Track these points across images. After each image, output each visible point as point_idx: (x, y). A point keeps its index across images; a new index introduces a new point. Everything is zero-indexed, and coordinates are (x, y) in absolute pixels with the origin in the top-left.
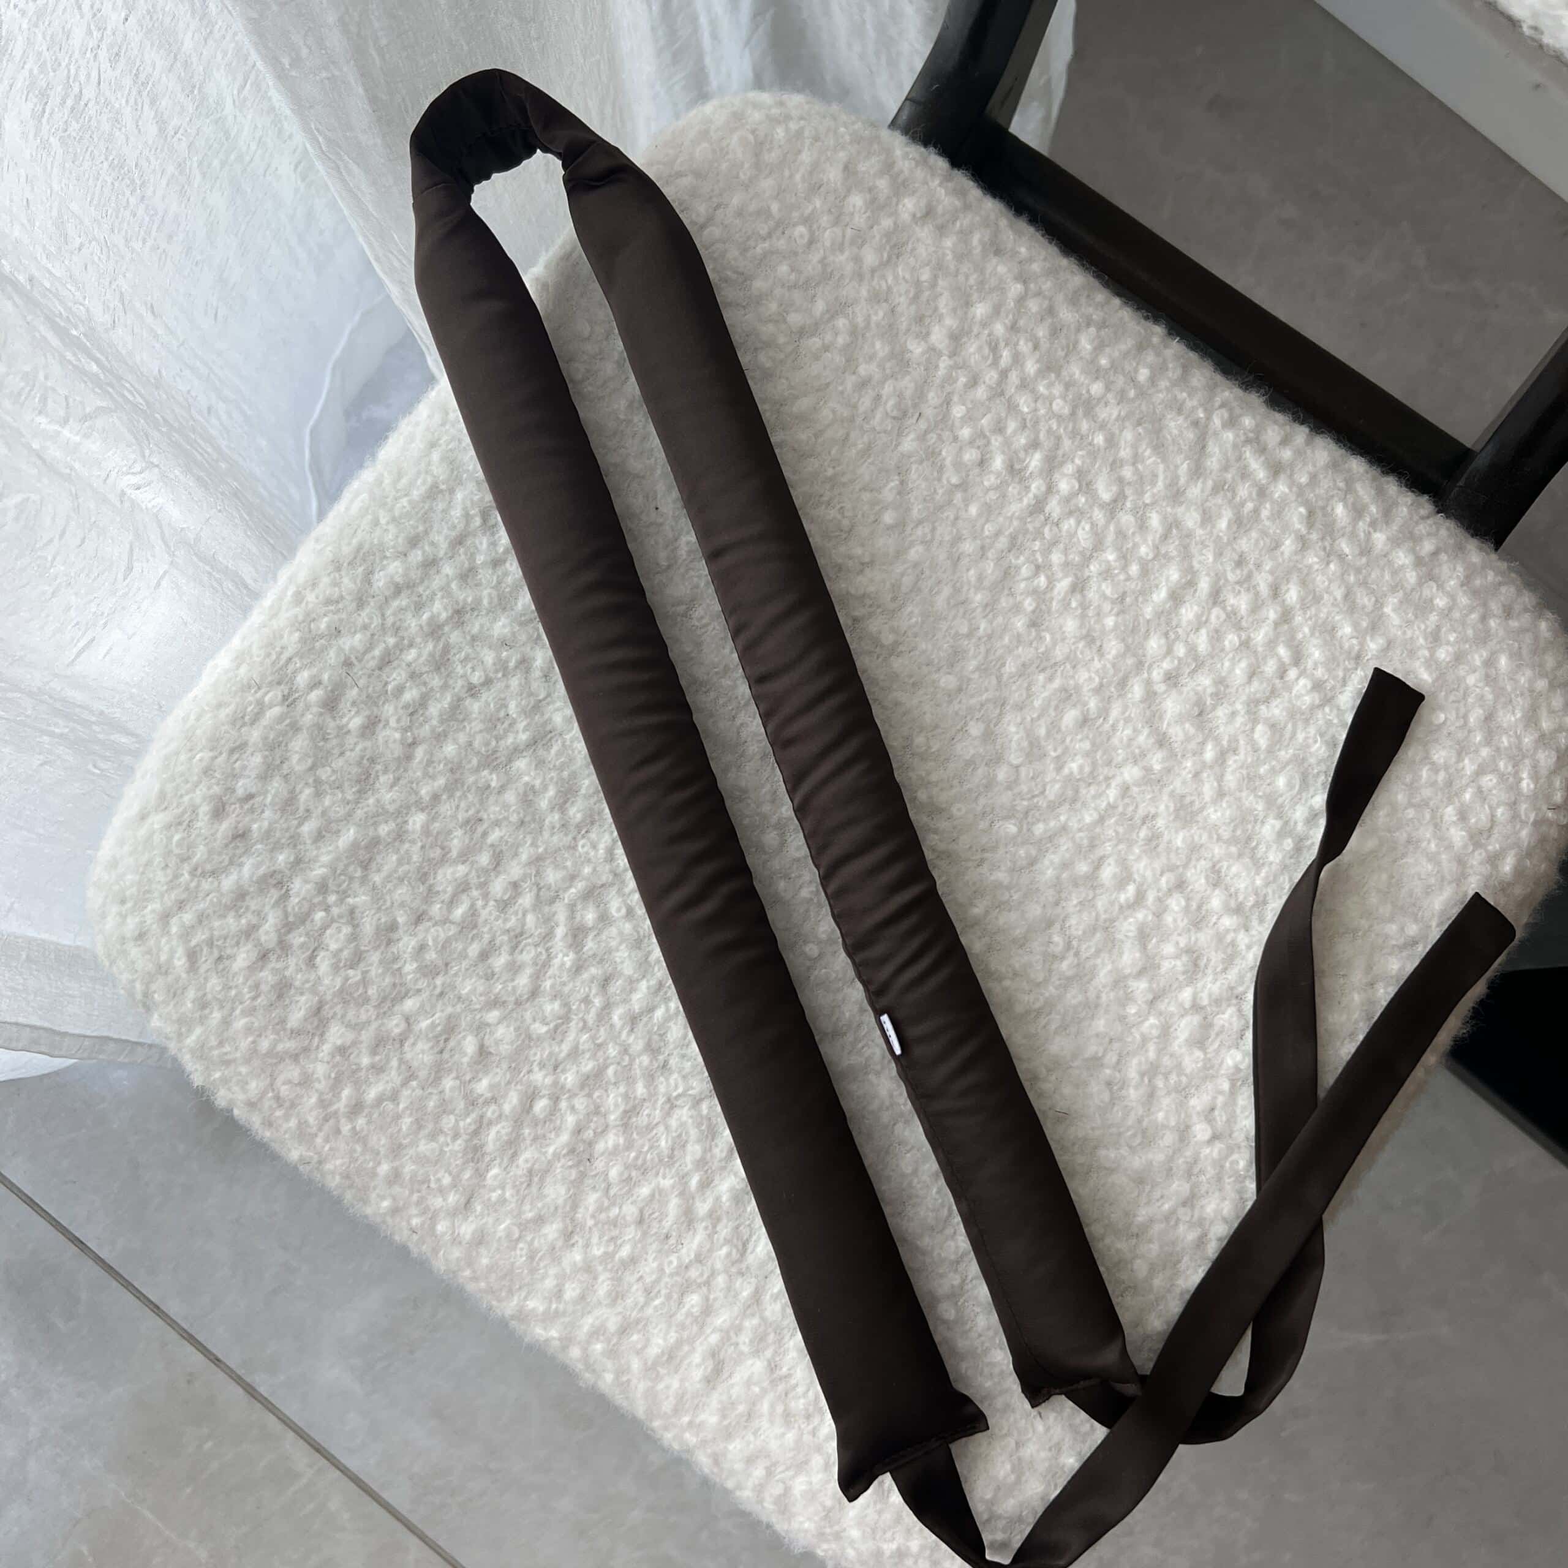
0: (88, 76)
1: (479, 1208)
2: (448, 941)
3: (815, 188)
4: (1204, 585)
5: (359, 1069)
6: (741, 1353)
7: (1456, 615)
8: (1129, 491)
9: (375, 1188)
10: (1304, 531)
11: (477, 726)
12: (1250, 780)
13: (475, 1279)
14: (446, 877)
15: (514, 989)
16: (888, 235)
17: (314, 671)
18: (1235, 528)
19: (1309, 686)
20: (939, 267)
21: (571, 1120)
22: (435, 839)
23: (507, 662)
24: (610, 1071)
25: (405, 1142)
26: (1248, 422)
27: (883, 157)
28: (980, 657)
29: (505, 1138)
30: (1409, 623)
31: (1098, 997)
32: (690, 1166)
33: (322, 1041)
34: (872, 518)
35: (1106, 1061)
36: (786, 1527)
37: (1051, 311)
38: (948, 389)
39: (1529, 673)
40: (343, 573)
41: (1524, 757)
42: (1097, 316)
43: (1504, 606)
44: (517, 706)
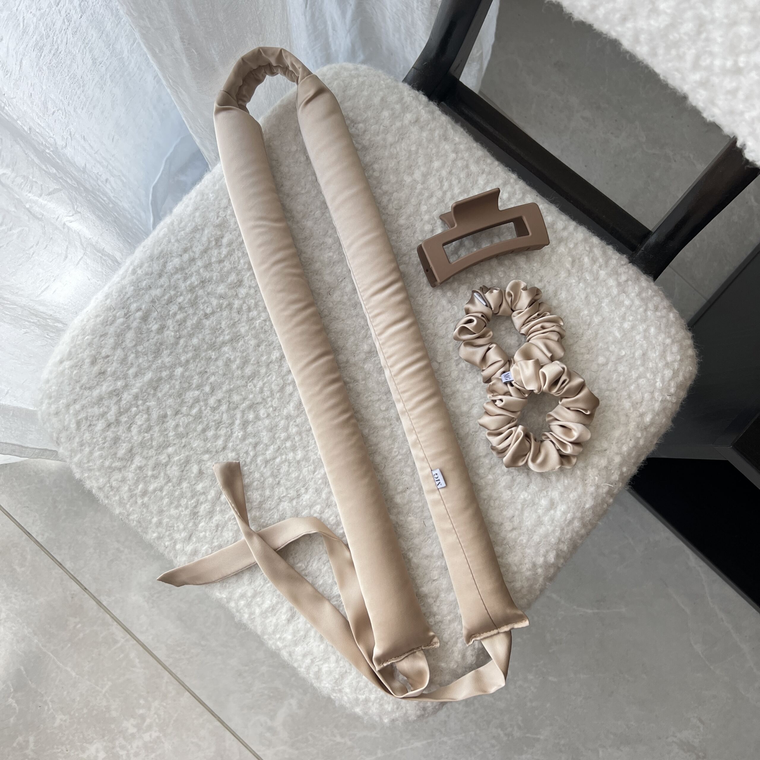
0: (62, 41)
1: (194, 540)
2: (189, 423)
3: (369, 107)
5: (147, 476)
7: (633, 309)
9: (150, 528)
10: (570, 268)
11: (207, 331)
14: (190, 395)
15: (216, 446)
16: (399, 129)
17: (138, 304)
20: (420, 144)
22: (186, 380)
23: (222, 305)
24: (255, 484)
25: (165, 509)
27: (399, 95)
29: (208, 510)
30: (613, 311)
33: (132, 463)
36: (318, 685)
37: (467, 166)
38: (420, 198)
39: (663, 336)
40: (154, 262)
41: (658, 372)
42: (487, 169)
43: (655, 306)
44: (225, 324)
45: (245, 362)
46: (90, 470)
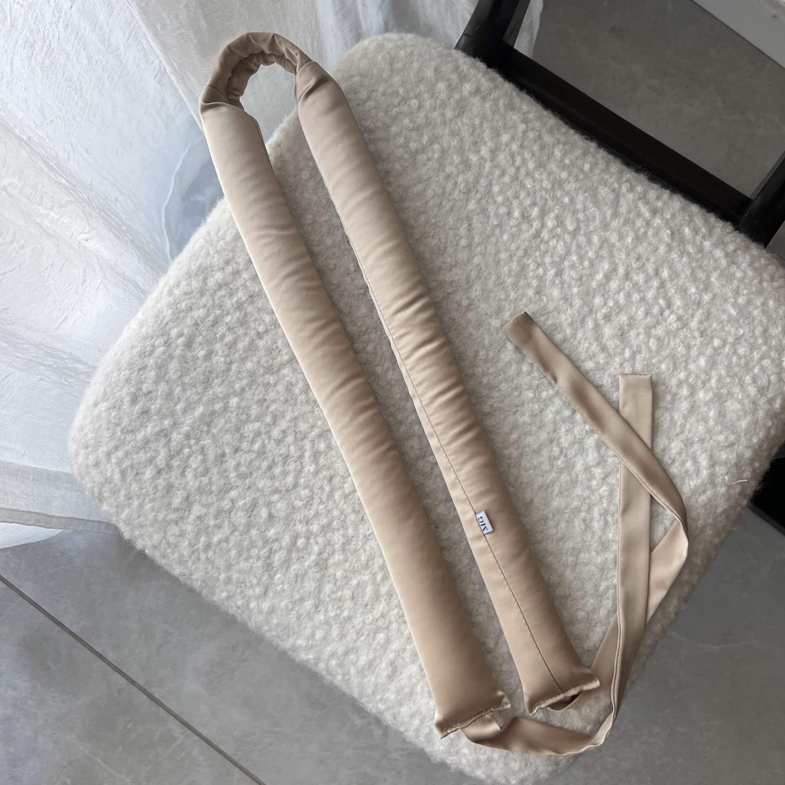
0: (53, 37)
1: (271, 595)
2: (251, 461)
3: (421, 80)
4: (621, 270)
5: (209, 527)
6: (406, 662)
7: (747, 281)
8: (582, 225)
9: (218, 587)
10: (670, 242)
11: (263, 353)
13: (270, 630)
14: (250, 429)
15: (285, 484)
16: (458, 102)
17: (180, 328)
18: (635, 242)
19: (675, 319)
20: (484, 118)
21: (316, 549)
22: (244, 410)
24: (335, 523)
25: (233, 563)
26: (639, 189)
27: (454, 64)
28: (512, 310)
29: (283, 559)
30: (724, 286)
31: (577, 477)
32: (377, 569)
33: (190, 514)
34: (455, 243)
35: (583, 508)
37: (540, 137)
38: (491, 177)
40: (192, 279)
42: (563, 139)
43: (770, 276)
46: (141, 526)
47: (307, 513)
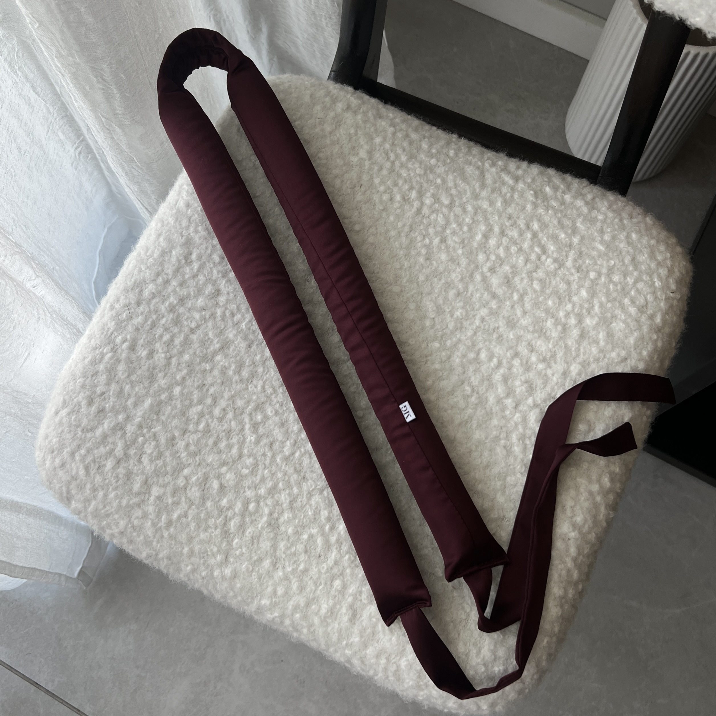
1: (232, 560)
2: (199, 440)
4: (497, 229)
5: (168, 505)
6: (364, 604)
7: (609, 221)
8: (456, 199)
9: (183, 561)
11: (196, 345)
12: (536, 305)
13: (235, 596)
14: (194, 412)
15: (231, 456)
16: (333, 118)
17: (124, 335)
18: (504, 204)
19: (552, 261)
21: (266, 511)
22: (186, 396)
23: (205, 316)
24: (280, 485)
25: (194, 535)
26: (500, 163)
27: (325, 90)
28: (408, 276)
29: (238, 524)
30: (589, 228)
31: (491, 410)
32: (324, 521)
33: (150, 496)
35: (501, 436)
37: (407, 136)
38: (371, 172)
39: (646, 238)
40: (130, 293)
41: (653, 272)
42: (427, 135)
43: (629, 214)
44: (212, 334)
45: (241, 366)
47: (254, 479)
